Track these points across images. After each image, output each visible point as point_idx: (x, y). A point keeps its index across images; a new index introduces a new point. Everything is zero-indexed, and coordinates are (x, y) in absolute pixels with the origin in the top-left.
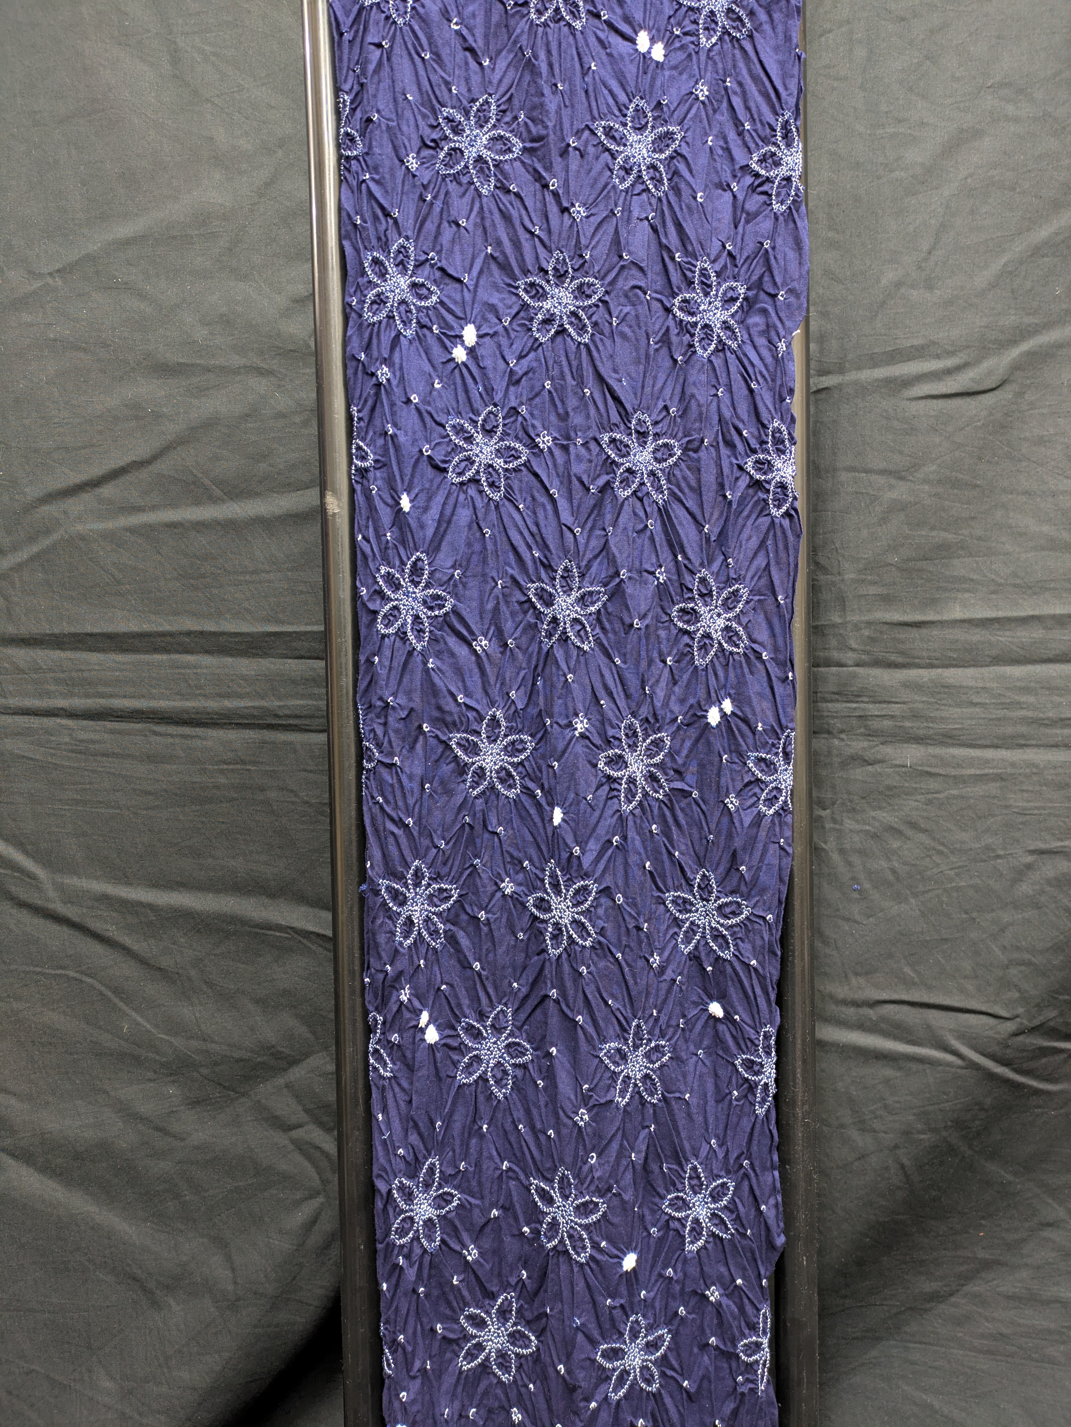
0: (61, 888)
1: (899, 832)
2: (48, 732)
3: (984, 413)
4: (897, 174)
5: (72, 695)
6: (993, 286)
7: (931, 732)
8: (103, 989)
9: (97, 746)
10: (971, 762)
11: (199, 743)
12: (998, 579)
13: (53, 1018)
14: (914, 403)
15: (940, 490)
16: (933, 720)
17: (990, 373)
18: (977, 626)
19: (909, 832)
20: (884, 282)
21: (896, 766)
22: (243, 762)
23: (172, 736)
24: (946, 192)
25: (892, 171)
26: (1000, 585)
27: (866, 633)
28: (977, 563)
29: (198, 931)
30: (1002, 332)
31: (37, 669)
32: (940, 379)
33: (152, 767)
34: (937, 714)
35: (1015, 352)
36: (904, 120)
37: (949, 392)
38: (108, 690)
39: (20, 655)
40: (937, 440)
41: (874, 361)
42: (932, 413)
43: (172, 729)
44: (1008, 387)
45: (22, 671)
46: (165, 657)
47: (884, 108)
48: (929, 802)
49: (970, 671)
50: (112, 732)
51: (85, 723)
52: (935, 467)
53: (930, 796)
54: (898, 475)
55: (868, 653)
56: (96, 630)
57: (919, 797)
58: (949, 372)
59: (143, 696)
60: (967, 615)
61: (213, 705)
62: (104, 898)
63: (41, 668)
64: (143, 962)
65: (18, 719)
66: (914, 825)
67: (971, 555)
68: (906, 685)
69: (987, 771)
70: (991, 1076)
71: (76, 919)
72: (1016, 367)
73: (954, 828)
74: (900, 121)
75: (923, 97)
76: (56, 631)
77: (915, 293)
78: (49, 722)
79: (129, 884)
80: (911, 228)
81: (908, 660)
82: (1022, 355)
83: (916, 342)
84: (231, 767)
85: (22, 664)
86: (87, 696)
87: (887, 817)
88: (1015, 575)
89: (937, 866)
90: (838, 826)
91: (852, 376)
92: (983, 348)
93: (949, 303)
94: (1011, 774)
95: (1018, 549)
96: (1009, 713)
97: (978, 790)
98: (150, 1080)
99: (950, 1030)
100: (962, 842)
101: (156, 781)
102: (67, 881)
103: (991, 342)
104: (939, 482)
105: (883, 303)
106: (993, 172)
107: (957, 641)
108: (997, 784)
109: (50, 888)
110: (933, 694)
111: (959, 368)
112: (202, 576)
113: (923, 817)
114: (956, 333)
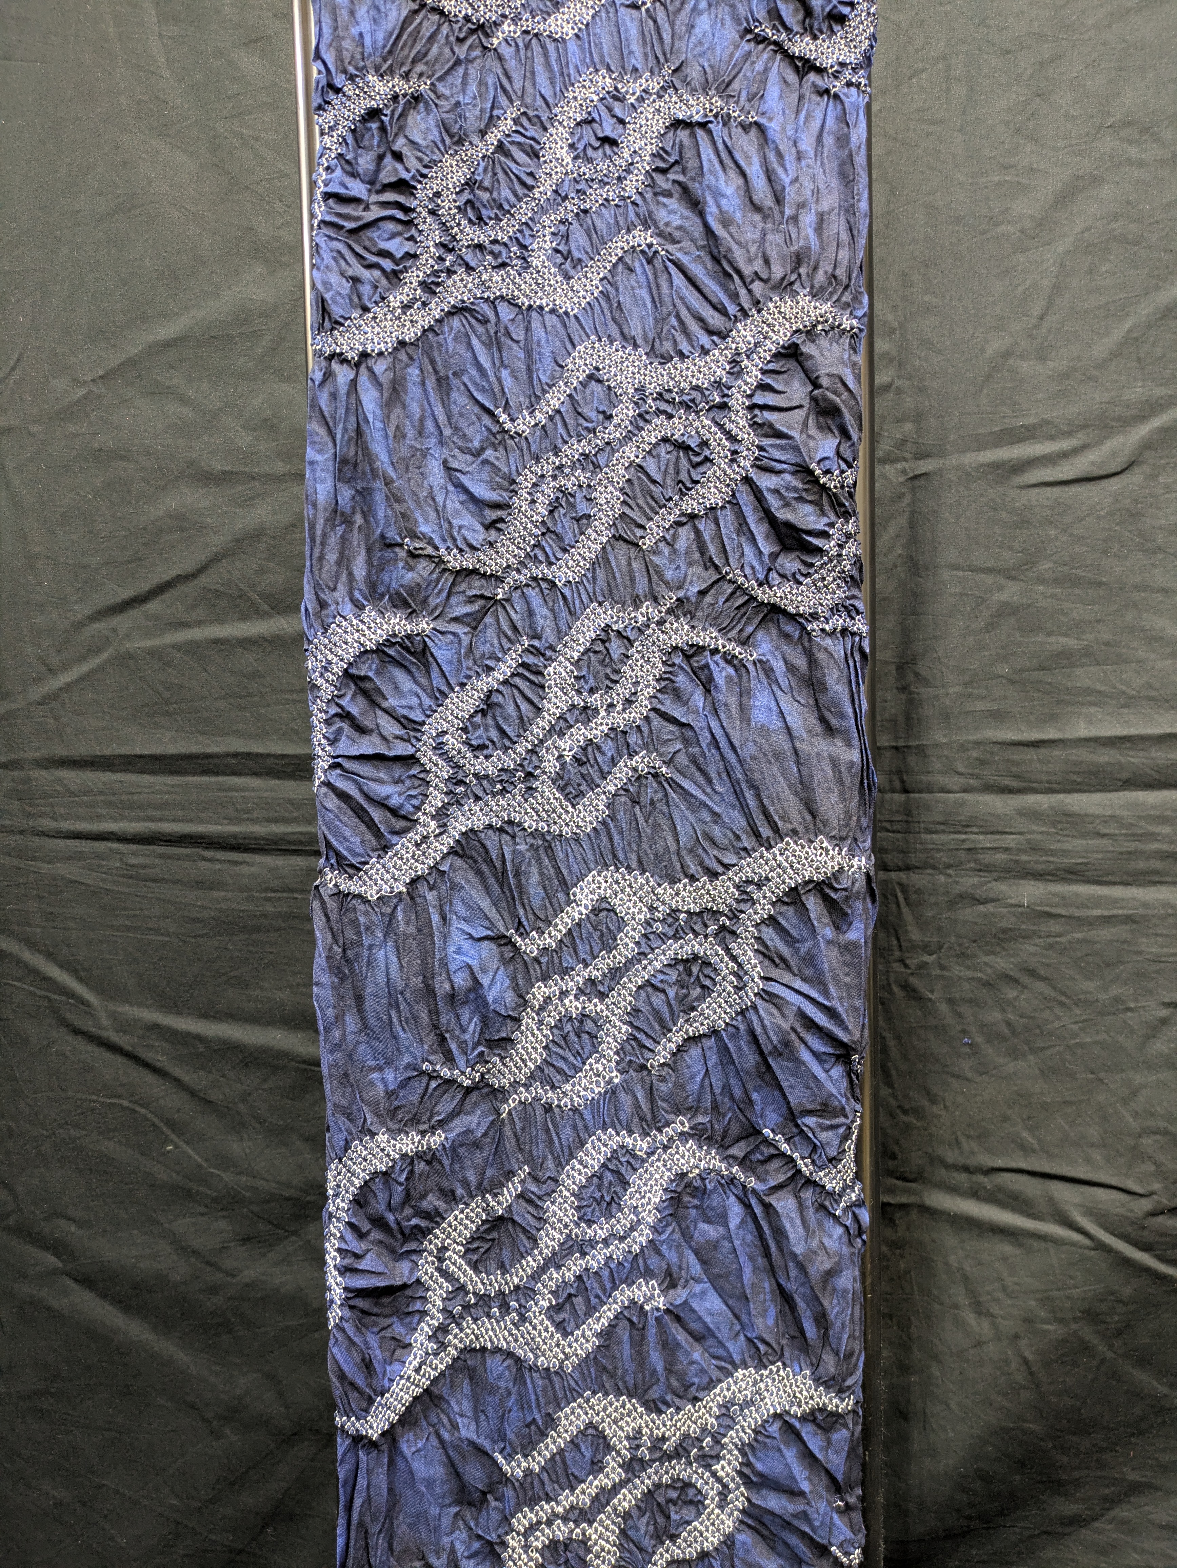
0: (113, 1016)
1: (1016, 981)
2: (101, 857)
3: (1109, 500)
4: (1002, 228)
5: (122, 818)
6: (1115, 355)
7: (1052, 867)
8: (155, 1120)
9: (147, 871)
10: (1098, 902)
11: (245, 869)
12: (1129, 691)
13: (109, 1146)
14: (1025, 492)
15: (1057, 590)
16: (1053, 853)
17: (1114, 454)
18: (1105, 745)
19: (1026, 980)
20: (989, 352)
21: (1011, 905)
23: (220, 861)
24: (1060, 248)
25: (996, 225)
26: (1133, 697)
27: (975, 754)
28: (1105, 672)
29: (246, 1065)
30: (1128, 407)
31: (88, 792)
32: (1055, 464)
33: (200, 893)
34: (1059, 846)
35: (1143, 430)
36: (1011, 167)
37: (1065, 478)
38: (158, 813)
39: (72, 777)
40: (1053, 533)
41: (982, 443)
42: (1046, 503)
43: (220, 855)
44: (1136, 470)
45: (73, 794)
46: (213, 779)
47: (987, 153)
48: (1051, 947)
49: (1097, 797)
50: (162, 856)
51: (134, 847)
52: (1049, 565)
53: (1051, 940)
54: (1009, 574)
55: (977, 777)
56: (147, 752)
57: (1037, 941)
58: (1065, 455)
59: (192, 821)
60: (1095, 732)
61: (259, 830)
62: (155, 1027)
63: (91, 791)
64: (193, 1093)
65: (69, 842)
66: (1032, 973)
67: (1098, 664)
68: (1022, 813)
69: (1115, 912)
70: (1127, 1262)
71: (129, 1048)
72: (1147, 446)
73: (1077, 976)
74: (1005, 168)
75: (1033, 139)
76: (107, 752)
77: (1025, 364)
78: (102, 846)
79: (179, 1013)
80: (1020, 290)
81: (1022, 785)
82: (1153, 432)
83: (1030, 421)
84: (279, 895)
85: (73, 787)
86: (137, 819)
87: (1001, 963)
88: (1149, 686)
89: (1059, 1018)
90: (945, 973)
91: (954, 460)
92: (1105, 427)
93: (1065, 376)
94: (1143, 916)
95: (1152, 656)
96: (1141, 846)
97: (1106, 933)
98: (202, 1214)
99: (1076, 1205)
100: (1087, 993)
101: (204, 908)
102: (119, 1009)
103: (1114, 419)
104: (1056, 581)
105: (988, 377)
106: (1114, 225)
107: (1081, 763)
108: (1128, 927)
109: (102, 1015)
110: (1053, 824)
111: (1076, 451)
112: (250, 695)
113: (1042, 964)
114: (1072, 410)
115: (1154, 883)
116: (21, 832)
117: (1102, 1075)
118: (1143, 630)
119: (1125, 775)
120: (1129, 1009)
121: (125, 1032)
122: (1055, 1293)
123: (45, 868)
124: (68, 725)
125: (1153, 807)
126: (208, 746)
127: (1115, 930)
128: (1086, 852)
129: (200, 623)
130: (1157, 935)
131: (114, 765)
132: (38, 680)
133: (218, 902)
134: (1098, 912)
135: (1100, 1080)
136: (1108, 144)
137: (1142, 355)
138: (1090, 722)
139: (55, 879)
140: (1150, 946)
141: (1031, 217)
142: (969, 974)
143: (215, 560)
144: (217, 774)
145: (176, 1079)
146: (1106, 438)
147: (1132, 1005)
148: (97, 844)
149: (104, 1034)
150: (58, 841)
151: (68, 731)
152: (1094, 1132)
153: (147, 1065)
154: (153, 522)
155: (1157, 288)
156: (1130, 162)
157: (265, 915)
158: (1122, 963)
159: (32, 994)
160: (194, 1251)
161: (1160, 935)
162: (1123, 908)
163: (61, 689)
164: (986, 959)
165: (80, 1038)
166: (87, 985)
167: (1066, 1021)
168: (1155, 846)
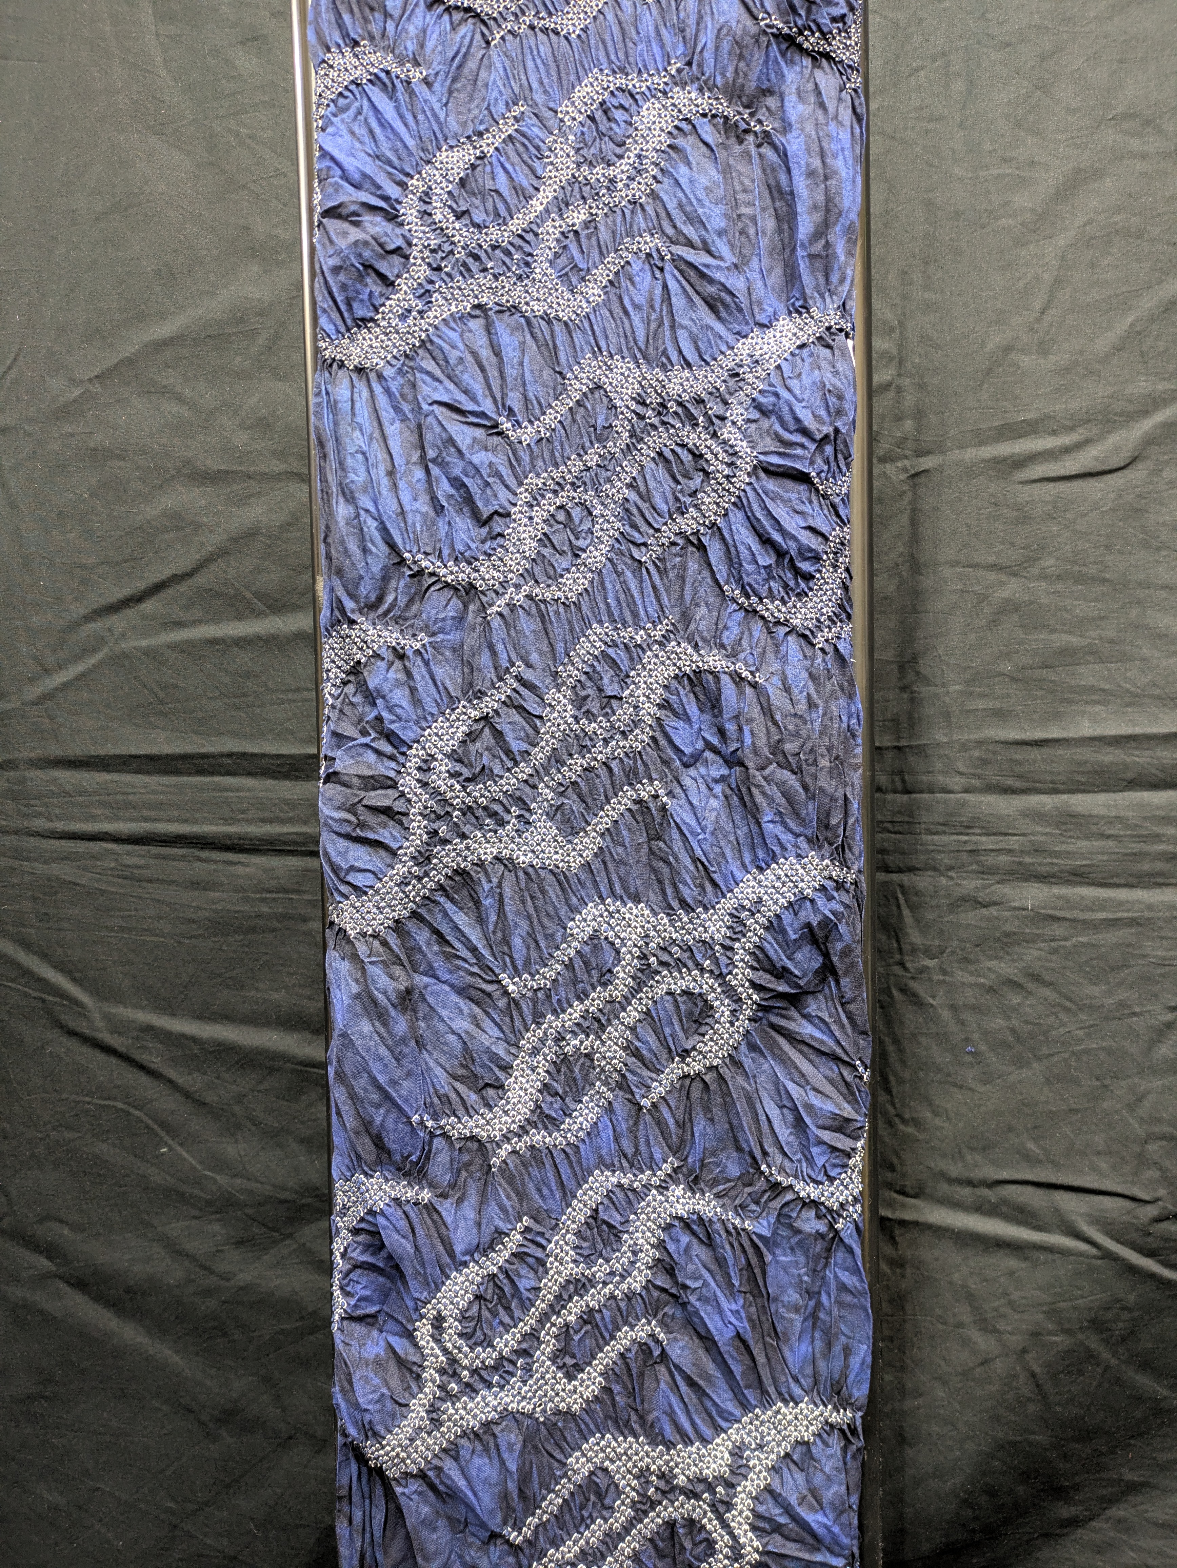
0: (107, 1017)
1: (1021, 987)
2: (95, 857)
3: (1112, 496)
4: (1003, 222)
5: (116, 818)
6: (1118, 349)
7: (1056, 869)
8: (150, 1122)
9: (142, 871)
10: (1103, 905)
11: (240, 870)
12: (1133, 689)
13: (103, 1148)
14: (1026, 487)
15: (1060, 586)
16: (1058, 855)
17: (1117, 449)
18: (1109, 744)
19: (1031, 986)
20: (990, 346)
21: (1015, 908)
22: (286, 891)
23: (215, 862)
24: (1062, 241)
25: (997, 218)
26: (1137, 696)
27: (977, 754)
28: (1109, 670)
29: (242, 1067)
30: (1131, 401)
31: (83, 792)
32: (1057, 459)
33: (196, 893)
34: (1063, 847)
35: (1148, 424)
36: (1011, 160)
37: (1068, 473)
38: (153, 814)
39: (67, 777)
40: (1056, 529)
41: (982, 438)
42: (1049, 499)
43: (215, 855)
44: (1140, 465)
45: (68, 794)
46: (208, 779)
47: (987, 147)
48: (1055, 951)
49: (1102, 797)
50: (157, 857)
51: (129, 847)
52: (1053, 561)
53: (1054, 944)
54: (1011, 571)
55: (979, 777)
56: (142, 752)
57: (1042, 945)
58: (1067, 450)
59: (186, 821)
60: (1099, 731)
61: (254, 830)
62: (149, 1029)
63: (86, 791)
64: (187, 1095)
65: (63, 842)
66: (1036, 978)
67: (1102, 661)
68: (1025, 814)
69: (1120, 915)
71: (122, 1050)
72: (1149, 441)
73: (1082, 981)
74: (1006, 161)
75: (1033, 132)
76: (102, 752)
77: (1026, 358)
78: (96, 847)
79: (173, 1015)
80: (1021, 283)
81: (1025, 785)
82: (1156, 427)
84: (274, 895)
85: (68, 787)
86: (132, 820)
87: (1006, 968)
88: (1155, 684)
89: (1064, 1025)
90: (947, 978)
91: (954, 455)
92: (1108, 421)
93: (1067, 370)
94: (1148, 919)
95: (1157, 654)
96: (1146, 848)
97: (1112, 937)
98: (195, 1218)
99: (1082, 1215)
100: (1092, 998)
101: (199, 908)
102: (113, 1011)
103: (1116, 414)
104: (1059, 577)
105: (990, 370)
106: (1117, 218)
107: (1086, 762)
108: (1133, 930)
109: (96, 1016)
110: (1058, 824)
111: (1079, 446)
112: (244, 695)
113: (1047, 969)
114: (1075, 404)
115: (1160, 885)
116: (16, 833)
117: (1107, 1081)
118: (1148, 627)
119: (1130, 775)
120: (1135, 1014)
121: (119, 1034)
122: (1063, 1305)
123: (40, 868)
124: (63, 725)
125: (1158, 808)
126: (203, 746)
127: (1121, 933)
128: (1092, 853)
129: (194, 623)
130: (1162, 938)
131: (108, 765)
132: (32, 680)
133: (213, 903)
134: (1103, 915)
135: (1106, 1086)
136: (1110, 136)
137: (1145, 349)
138: (1095, 721)
139: (49, 879)
140: (1156, 950)
141: (1032, 210)
142: (972, 980)
143: (209, 560)
144: (212, 774)
145: (171, 1081)
146: (1109, 433)
147: (1137, 1010)
148: (91, 844)
149: (99, 1036)
150: (53, 841)
151: (63, 731)
152: (1099, 1140)
153: (142, 1067)
154: (148, 522)
155: (1160, 282)
156: (1132, 155)
157: (259, 916)
158: (1128, 967)
159: (26, 995)
160: (188, 1255)
161: (1166, 938)
162: (1129, 911)
163: (56, 689)
164: (989, 964)
165: (74, 1039)
166: (81, 985)
167: (1071, 1027)
168: (1161, 847)
